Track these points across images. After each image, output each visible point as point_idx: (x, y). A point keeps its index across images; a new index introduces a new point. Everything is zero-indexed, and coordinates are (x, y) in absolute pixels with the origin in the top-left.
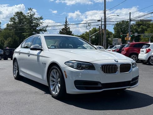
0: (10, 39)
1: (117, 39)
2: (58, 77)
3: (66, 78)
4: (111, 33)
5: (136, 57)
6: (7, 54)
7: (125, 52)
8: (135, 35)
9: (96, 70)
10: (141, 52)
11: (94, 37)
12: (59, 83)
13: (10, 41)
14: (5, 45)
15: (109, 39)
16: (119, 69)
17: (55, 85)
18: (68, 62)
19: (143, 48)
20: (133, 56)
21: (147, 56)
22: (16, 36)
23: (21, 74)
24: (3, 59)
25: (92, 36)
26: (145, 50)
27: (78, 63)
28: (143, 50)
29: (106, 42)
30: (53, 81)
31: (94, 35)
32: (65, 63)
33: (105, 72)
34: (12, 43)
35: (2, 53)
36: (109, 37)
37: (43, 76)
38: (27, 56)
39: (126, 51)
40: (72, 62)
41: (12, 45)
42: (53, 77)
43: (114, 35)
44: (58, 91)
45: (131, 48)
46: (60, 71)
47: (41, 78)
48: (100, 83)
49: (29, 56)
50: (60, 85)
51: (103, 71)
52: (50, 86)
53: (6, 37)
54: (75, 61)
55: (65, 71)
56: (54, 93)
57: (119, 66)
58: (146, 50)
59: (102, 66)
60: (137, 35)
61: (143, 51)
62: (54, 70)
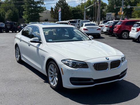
0: (10, 11)
1: (111, 13)
2: (55, 71)
3: (63, 74)
4: (105, 5)
5: (127, 34)
6: (8, 27)
7: (117, 29)
8: (128, 8)
9: (89, 68)
10: (132, 30)
11: (89, 10)
12: (56, 76)
13: (10, 13)
14: (6, 17)
15: (103, 10)
16: (109, 66)
17: (53, 77)
18: (64, 60)
19: (134, 27)
20: (124, 33)
21: (138, 34)
22: (16, 9)
23: (23, 59)
24: (5, 32)
25: (87, 9)
26: (135, 28)
27: (73, 62)
28: (134, 28)
29: (100, 15)
30: (52, 74)
31: (89, 8)
32: (62, 61)
33: (97, 70)
34: (12, 15)
35: (4, 26)
36: (103, 8)
37: (42, 67)
38: (27, 45)
39: (119, 28)
40: (68, 60)
41: (12, 17)
42: (51, 70)
43: (108, 6)
44: (56, 83)
45: (123, 25)
46: (57, 67)
47: (41, 68)
48: (92, 79)
49: (29, 46)
50: (57, 79)
51: (95, 69)
52: (49, 77)
53: (6, 10)
54: (70, 59)
55: (61, 68)
56: (52, 84)
57: (109, 63)
58: (137, 29)
59: (95, 64)
60: (130, 8)
61: (134, 30)
62: (52, 65)
